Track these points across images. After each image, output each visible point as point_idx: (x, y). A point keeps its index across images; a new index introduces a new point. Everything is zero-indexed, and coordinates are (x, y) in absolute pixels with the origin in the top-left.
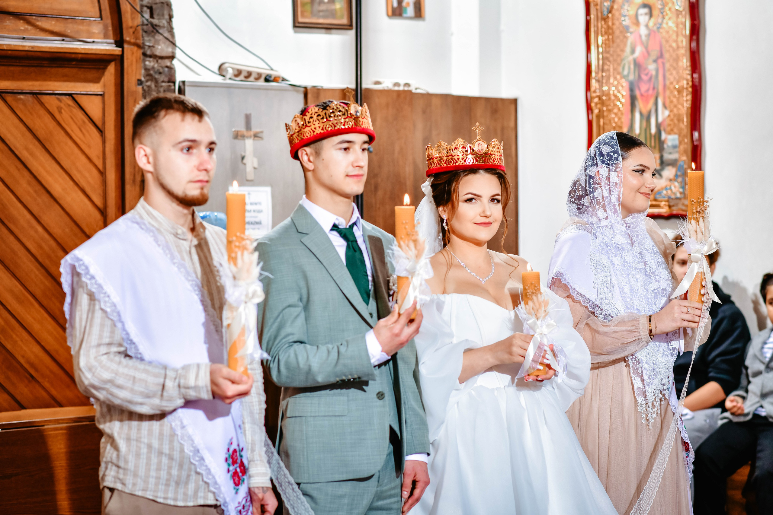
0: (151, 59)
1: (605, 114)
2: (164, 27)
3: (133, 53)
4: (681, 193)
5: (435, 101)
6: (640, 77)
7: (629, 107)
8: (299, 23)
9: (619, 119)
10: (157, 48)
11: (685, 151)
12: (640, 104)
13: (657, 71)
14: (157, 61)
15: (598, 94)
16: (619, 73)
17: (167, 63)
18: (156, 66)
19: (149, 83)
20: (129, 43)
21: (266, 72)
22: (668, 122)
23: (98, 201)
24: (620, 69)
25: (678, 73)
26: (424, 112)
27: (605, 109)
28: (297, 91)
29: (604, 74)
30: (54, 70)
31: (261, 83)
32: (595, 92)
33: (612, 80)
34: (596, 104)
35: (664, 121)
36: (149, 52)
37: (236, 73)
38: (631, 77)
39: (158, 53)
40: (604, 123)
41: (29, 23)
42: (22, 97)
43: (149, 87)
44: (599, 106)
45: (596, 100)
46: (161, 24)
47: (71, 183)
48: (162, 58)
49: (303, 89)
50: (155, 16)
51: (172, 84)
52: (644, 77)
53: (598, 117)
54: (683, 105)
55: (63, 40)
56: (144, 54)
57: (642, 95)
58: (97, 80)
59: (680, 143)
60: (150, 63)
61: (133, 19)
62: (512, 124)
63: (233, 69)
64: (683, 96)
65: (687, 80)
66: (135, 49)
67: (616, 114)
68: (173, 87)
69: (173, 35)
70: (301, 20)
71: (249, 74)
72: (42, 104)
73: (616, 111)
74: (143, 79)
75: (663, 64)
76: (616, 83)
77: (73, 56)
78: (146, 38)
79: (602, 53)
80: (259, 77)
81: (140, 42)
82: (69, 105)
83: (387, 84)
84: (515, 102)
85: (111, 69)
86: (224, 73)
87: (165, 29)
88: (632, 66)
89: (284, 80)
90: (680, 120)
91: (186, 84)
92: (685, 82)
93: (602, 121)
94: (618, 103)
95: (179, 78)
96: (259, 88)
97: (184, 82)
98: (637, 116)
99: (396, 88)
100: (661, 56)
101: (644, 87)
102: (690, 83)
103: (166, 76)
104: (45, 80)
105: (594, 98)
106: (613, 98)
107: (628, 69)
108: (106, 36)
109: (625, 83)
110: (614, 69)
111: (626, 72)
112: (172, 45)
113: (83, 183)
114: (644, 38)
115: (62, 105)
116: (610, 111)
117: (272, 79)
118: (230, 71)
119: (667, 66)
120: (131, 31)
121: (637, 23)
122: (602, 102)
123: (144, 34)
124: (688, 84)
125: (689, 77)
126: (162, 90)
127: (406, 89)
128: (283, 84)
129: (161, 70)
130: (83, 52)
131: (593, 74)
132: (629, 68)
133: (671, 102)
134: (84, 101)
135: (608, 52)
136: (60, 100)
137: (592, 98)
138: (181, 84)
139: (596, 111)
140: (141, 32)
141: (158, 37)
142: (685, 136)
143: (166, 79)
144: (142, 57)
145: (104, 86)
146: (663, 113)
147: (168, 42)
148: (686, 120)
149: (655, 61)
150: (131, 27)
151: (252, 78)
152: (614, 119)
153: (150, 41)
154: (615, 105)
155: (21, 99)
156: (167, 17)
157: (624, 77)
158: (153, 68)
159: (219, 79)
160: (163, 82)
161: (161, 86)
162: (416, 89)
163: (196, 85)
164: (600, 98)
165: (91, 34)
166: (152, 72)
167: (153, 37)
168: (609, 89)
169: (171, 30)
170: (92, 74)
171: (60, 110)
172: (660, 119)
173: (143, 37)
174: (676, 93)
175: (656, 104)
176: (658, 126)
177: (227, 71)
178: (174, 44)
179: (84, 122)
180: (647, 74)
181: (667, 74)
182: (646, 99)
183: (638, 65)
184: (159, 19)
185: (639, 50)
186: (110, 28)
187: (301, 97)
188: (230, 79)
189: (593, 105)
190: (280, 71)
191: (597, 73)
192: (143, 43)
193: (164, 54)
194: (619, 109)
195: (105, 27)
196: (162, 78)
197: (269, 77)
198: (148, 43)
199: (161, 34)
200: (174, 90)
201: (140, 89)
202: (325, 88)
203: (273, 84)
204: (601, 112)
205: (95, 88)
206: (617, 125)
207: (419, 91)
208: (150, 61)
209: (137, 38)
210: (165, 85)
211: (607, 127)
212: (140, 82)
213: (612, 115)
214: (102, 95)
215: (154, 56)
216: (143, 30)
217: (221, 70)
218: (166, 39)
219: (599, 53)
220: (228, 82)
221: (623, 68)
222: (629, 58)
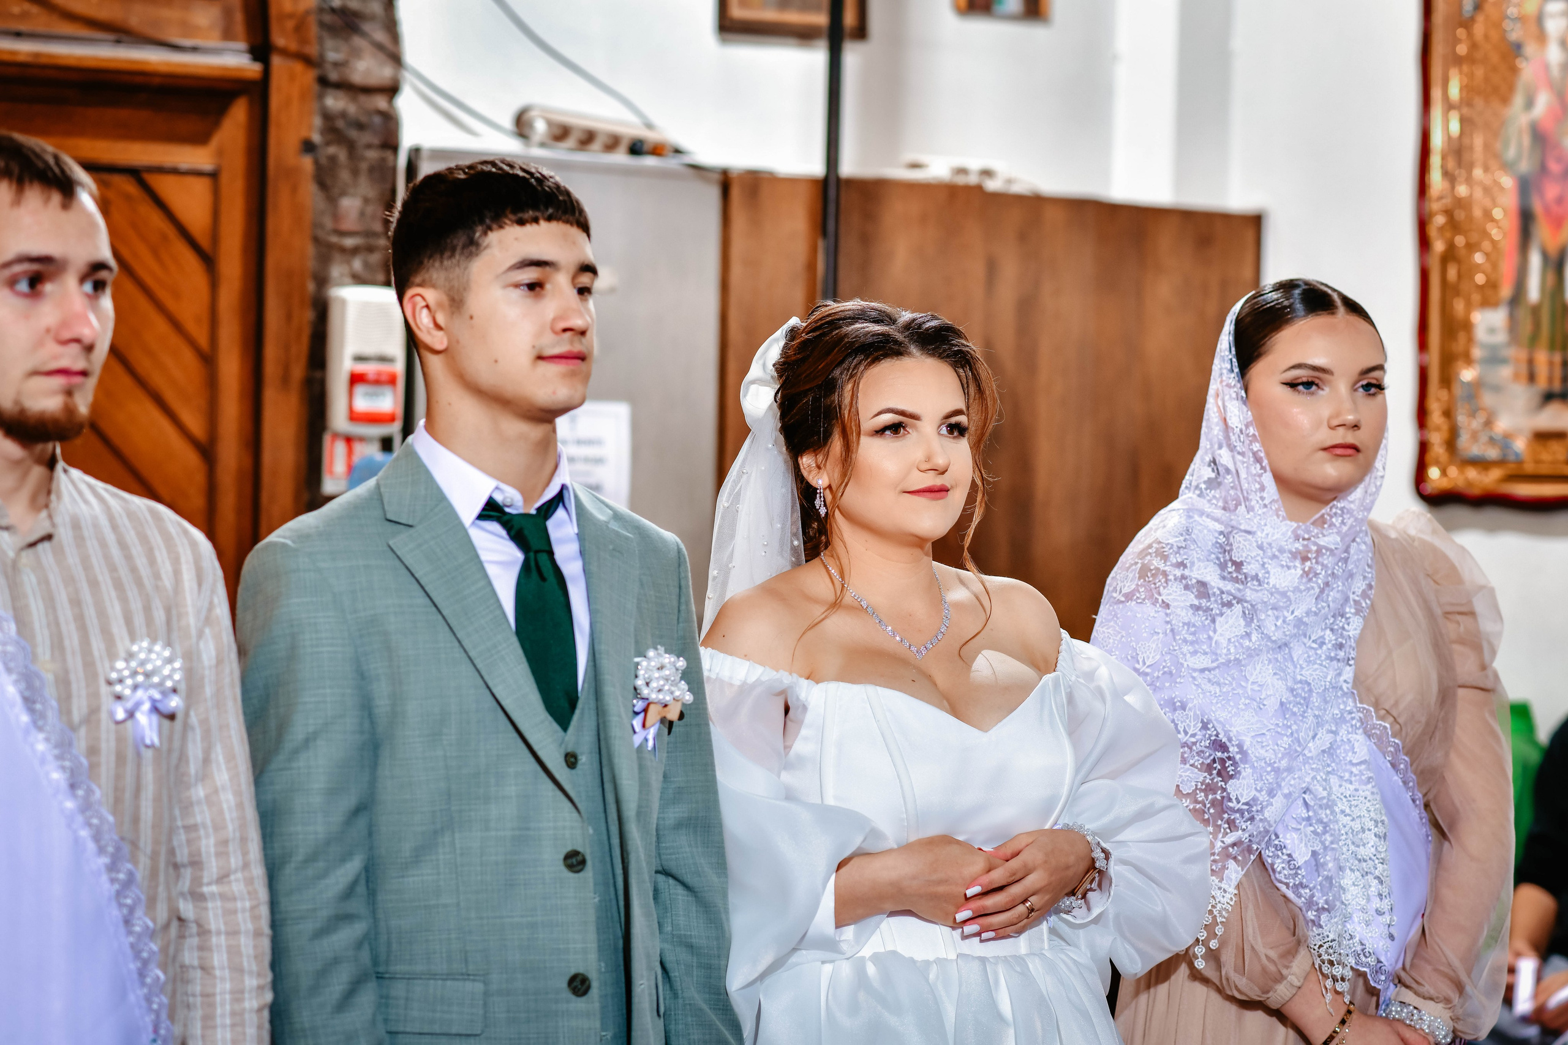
0: (340, 94)
1: (1462, 253)
2: (372, 18)
3: (292, 77)
5: (1052, 215)
6: (1543, 169)
7: (1516, 237)
8: (732, 20)
9: (1494, 266)
10: (356, 68)
12: (1543, 232)
14: (354, 99)
15: (1445, 202)
17: (381, 103)
18: (352, 109)
19: (332, 150)
20: (285, 53)
21: (630, 130)
23: (195, 424)
24: (1498, 146)
26: (1023, 237)
27: (1460, 241)
28: (705, 180)
30: (93, 112)
31: (620, 158)
32: (1440, 198)
33: (1478, 173)
34: (1441, 229)
36: (333, 76)
37: (557, 132)
38: (1525, 166)
39: (357, 78)
43: (333, 159)
44: (1448, 235)
45: (1440, 220)
46: (366, 11)
48: (368, 90)
49: (717, 177)
51: (388, 154)
52: (1554, 167)
53: (1444, 261)
55: (117, 42)
56: (324, 82)
57: (1547, 211)
58: (200, 139)
60: (334, 102)
62: (1248, 273)
63: (550, 123)
66: (298, 67)
67: (1487, 254)
68: (391, 164)
69: (396, 37)
70: (737, 12)
71: (588, 138)
73: (1486, 245)
74: (316, 138)
76: (1485, 179)
77: (140, 79)
78: (329, 43)
79: (1459, 106)
80: (613, 143)
81: (312, 50)
82: (128, 198)
83: (937, 170)
84: (1255, 222)
85: (239, 114)
86: (526, 131)
87: (377, 23)
88: (1526, 141)
89: (677, 151)
91: (424, 155)
93: (1452, 273)
94: (1492, 229)
95: (408, 139)
96: (614, 170)
97: (418, 150)
98: (1535, 260)
99: (961, 180)
101: (1552, 190)
103: (376, 133)
105: (1436, 214)
106: (1478, 214)
107: (1516, 147)
108: (228, 34)
109: (1507, 182)
110: (1487, 147)
111: (1511, 153)
112: (391, 62)
113: (159, 382)
114: (1555, 72)
115: (111, 195)
116: (1471, 247)
117: (646, 148)
118: (540, 127)
120: (290, 24)
121: (1540, 35)
122: (1454, 225)
123: (325, 34)
126: (364, 166)
127: (983, 181)
128: (671, 163)
129: (363, 119)
130: (163, 69)
131: (1435, 160)
132: (1520, 145)
134: (166, 187)
135: (1472, 105)
138: (413, 154)
139: (1438, 246)
140: (314, 30)
141: (357, 41)
143: (376, 141)
144: (316, 87)
145: (220, 153)
147: (381, 56)
150: (291, 16)
151: (596, 145)
153: (336, 50)
154: (1486, 234)
157: (1506, 167)
158: (343, 115)
159: (514, 145)
160: (369, 146)
161: (364, 158)
162: (1009, 181)
164: (1448, 213)
165: (188, 29)
166: (340, 124)
167: (347, 39)
168: (1472, 194)
169: (391, 26)
170: (188, 123)
173: (321, 40)
177: (530, 125)
178: (396, 59)
179: (165, 238)
180: (1559, 160)
182: (1557, 222)
183: (1540, 138)
185: (1543, 102)
186: (239, 17)
187: (713, 194)
188: (543, 145)
189: (1433, 232)
190: (670, 132)
191: (1443, 157)
192: (321, 56)
193: (372, 82)
194: (1494, 243)
195: (227, 14)
196: (365, 138)
197: (639, 144)
198: (332, 56)
199: (363, 34)
200: (394, 170)
201: (307, 163)
202: (781, 176)
203: (650, 161)
204: (1451, 247)
205: (198, 158)
206: (1488, 281)
207: (1017, 189)
208: (336, 99)
209: (304, 41)
210: (372, 155)
211: (1465, 286)
212: (308, 147)
213: (1478, 258)
214: (214, 176)
215: (346, 87)
216: (322, 25)
217: (522, 125)
218: (380, 47)
219: (1449, 107)
220: (536, 152)
221: (1506, 145)
222: (1518, 120)
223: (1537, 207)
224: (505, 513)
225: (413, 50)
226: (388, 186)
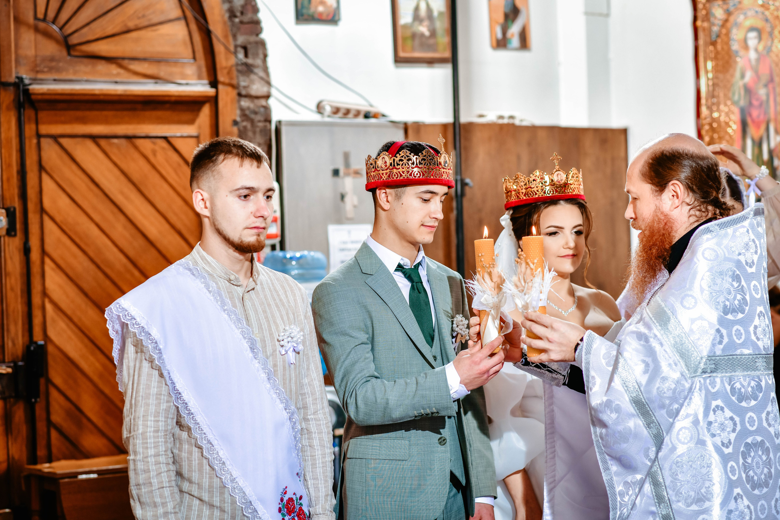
0: (246, 99)
2: (257, 67)
3: (227, 94)
5: (541, 135)
6: (750, 104)
7: (740, 133)
8: (400, 58)
10: (253, 88)
12: (752, 130)
13: (768, 95)
14: (253, 102)
15: (708, 120)
16: (729, 99)
17: (263, 102)
18: (252, 106)
19: (245, 124)
20: (224, 84)
21: (364, 107)
24: (730, 95)
26: (529, 144)
27: (716, 136)
28: (397, 127)
29: (715, 100)
30: (148, 113)
31: (361, 120)
32: (705, 118)
33: (722, 107)
34: (707, 131)
35: (776, 147)
36: (244, 92)
37: (334, 110)
38: (742, 103)
39: (253, 93)
41: (121, 66)
42: (115, 141)
43: (245, 127)
44: (710, 134)
45: (707, 127)
46: (256, 64)
47: (167, 226)
48: (257, 97)
49: (402, 126)
50: (250, 55)
51: (268, 124)
52: (755, 103)
55: (156, 83)
56: (240, 95)
57: (753, 121)
58: (191, 122)
60: (245, 103)
61: (227, 59)
62: (622, 154)
63: (331, 107)
66: (229, 89)
68: (268, 127)
69: (268, 74)
70: (402, 54)
71: (347, 112)
72: (136, 148)
73: (727, 137)
74: (238, 119)
75: (774, 89)
76: (726, 109)
77: (167, 99)
78: (241, 78)
79: (713, 79)
80: (357, 114)
81: (234, 82)
82: (163, 148)
83: (491, 117)
84: (624, 132)
85: (206, 110)
86: (322, 111)
87: (260, 69)
88: (742, 92)
89: (384, 116)
91: (283, 123)
94: (729, 130)
95: (275, 118)
96: (358, 125)
97: (280, 122)
98: (749, 143)
99: (501, 121)
100: (771, 80)
101: (755, 113)
103: (262, 115)
104: (139, 123)
105: (705, 125)
106: (723, 124)
107: (738, 95)
108: (200, 78)
109: (736, 110)
110: (725, 95)
111: (736, 98)
112: (267, 85)
113: (179, 225)
114: (753, 62)
115: (157, 148)
117: (371, 115)
118: (328, 109)
120: (225, 71)
121: (746, 47)
122: (713, 130)
123: (240, 75)
126: (258, 130)
127: (511, 121)
128: (382, 120)
129: (257, 110)
130: (176, 94)
131: (703, 101)
132: (740, 94)
134: (178, 144)
135: (718, 78)
136: (154, 143)
138: (278, 124)
140: (235, 73)
141: (253, 77)
143: (262, 119)
144: (237, 97)
145: (200, 127)
146: (775, 139)
147: (263, 82)
149: (766, 86)
150: (225, 68)
151: (351, 115)
153: (244, 81)
154: (727, 133)
155: (114, 143)
156: (261, 56)
157: (734, 103)
158: (249, 108)
159: (317, 117)
160: (259, 121)
161: (258, 127)
162: (521, 121)
163: (293, 124)
164: (711, 125)
165: (184, 77)
166: (247, 112)
167: (248, 76)
168: (720, 116)
169: (266, 69)
170: (186, 116)
171: (154, 153)
172: (773, 145)
173: (238, 77)
175: (767, 129)
176: (771, 152)
177: (324, 108)
178: (269, 83)
179: (179, 165)
183: (748, 91)
184: (253, 59)
185: (749, 75)
186: (204, 70)
188: (329, 116)
189: (703, 132)
190: (379, 107)
191: (707, 99)
192: (238, 84)
193: (259, 94)
194: (730, 136)
195: (199, 68)
196: (258, 118)
197: (368, 113)
198: (243, 84)
199: (255, 74)
200: (270, 130)
201: (235, 129)
203: (373, 121)
205: (190, 130)
207: (525, 124)
208: (245, 102)
209: (231, 78)
210: (261, 124)
212: (235, 123)
214: (197, 137)
215: (249, 96)
216: (239, 71)
217: (319, 108)
218: (262, 78)
219: (708, 79)
220: (327, 119)
221: (734, 94)
222: (738, 83)
223: (749, 121)
224: (404, 268)
225: (274, 79)
226: (268, 138)
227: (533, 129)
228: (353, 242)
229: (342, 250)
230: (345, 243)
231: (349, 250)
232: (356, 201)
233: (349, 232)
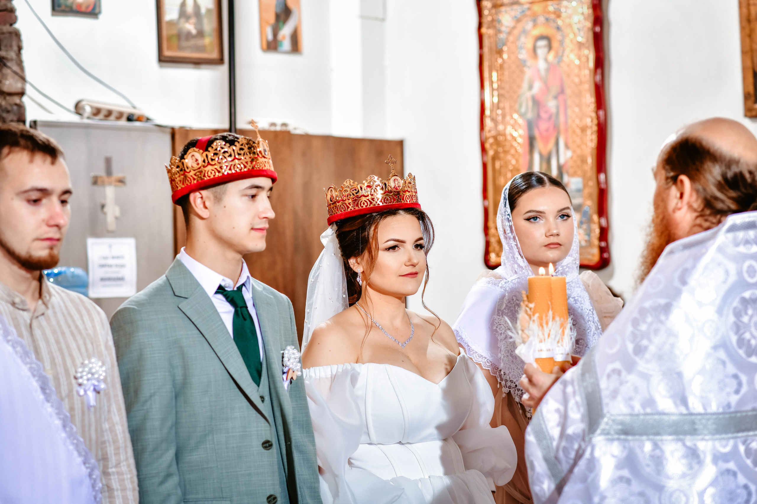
1: (502, 155)
2: (12, 60)
4: (586, 241)
5: (316, 144)
6: (539, 116)
7: (527, 148)
8: (165, 57)
9: (517, 161)
10: (5, 84)
11: (590, 196)
12: (539, 145)
13: (558, 108)
14: (5, 98)
15: (493, 133)
17: (16, 100)
18: (3, 103)
21: (128, 110)
22: (570, 163)
24: (517, 107)
25: (581, 110)
26: (304, 154)
27: (500, 150)
28: (164, 132)
29: (499, 112)
31: (123, 123)
32: (489, 131)
33: (508, 118)
34: (491, 145)
35: (566, 162)
37: (95, 111)
38: (530, 115)
39: (6, 89)
40: (501, 167)
44: (495, 147)
45: (491, 140)
46: (9, 57)
48: (10, 94)
49: (169, 131)
52: (544, 115)
53: (495, 158)
54: (586, 145)
59: (585, 185)
62: (398, 167)
63: (92, 107)
64: (587, 135)
65: (591, 117)
67: (513, 156)
69: (22, 69)
70: (167, 53)
71: (109, 113)
73: (513, 151)
75: (565, 101)
76: (512, 121)
79: (497, 89)
80: (120, 116)
83: (263, 124)
84: (401, 143)
86: (81, 112)
87: (14, 62)
88: (530, 104)
89: (148, 119)
90: (583, 161)
91: (38, 124)
92: (588, 120)
93: (498, 164)
94: (515, 144)
95: (30, 117)
96: (121, 129)
97: (35, 122)
98: (537, 157)
99: (273, 129)
100: (562, 91)
101: (543, 126)
102: (595, 122)
103: (15, 114)
105: (489, 138)
106: (509, 138)
110: (511, 107)
111: (523, 110)
112: (21, 80)
114: (543, 73)
116: (506, 152)
117: (135, 118)
118: (88, 110)
119: (569, 102)
121: (535, 56)
122: (497, 142)
124: (592, 121)
125: (594, 115)
127: (284, 128)
128: (146, 124)
129: (9, 108)
131: (487, 112)
132: (527, 106)
133: (574, 142)
135: (503, 88)
137: (487, 139)
138: (32, 124)
139: (491, 153)
141: (6, 71)
142: (590, 179)
143: (15, 118)
146: (565, 154)
147: (17, 77)
148: (590, 161)
149: (556, 97)
151: (112, 117)
152: (510, 161)
154: (512, 146)
156: (15, 48)
157: (521, 115)
158: (1, 106)
159: (75, 118)
162: (295, 129)
163: (50, 125)
164: (495, 138)
168: (505, 129)
169: (20, 63)
172: (562, 161)
174: (578, 131)
175: (557, 144)
176: (560, 168)
177: (83, 109)
178: (23, 79)
180: (546, 112)
181: (569, 112)
182: (546, 140)
183: (536, 103)
184: (7, 51)
185: (537, 86)
187: (167, 139)
188: (88, 118)
189: (487, 146)
190: (143, 110)
191: (492, 111)
193: (12, 90)
194: (516, 150)
196: (10, 117)
197: (131, 116)
199: (9, 68)
202: (194, 129)
203: (137, 124)
204: (496, 153)
206: (514, 168)
207: (298, 132)
211: (503, 170)
213: (509, 157)
215: (1, 93)
217: (78, 108)
218: (15, 73)
219: (493, 90)
220: (86, 121)
221: (520, 106)
222: (526, 95)
223: (536, 134)
224: (225, 291)
225: (29, 75)
227: (307, 138)
228: (113, 258)
229: (103, 266)
230: (105, 258)
231: (110, 266)
232: (117, 212)
233: (110, 246)
